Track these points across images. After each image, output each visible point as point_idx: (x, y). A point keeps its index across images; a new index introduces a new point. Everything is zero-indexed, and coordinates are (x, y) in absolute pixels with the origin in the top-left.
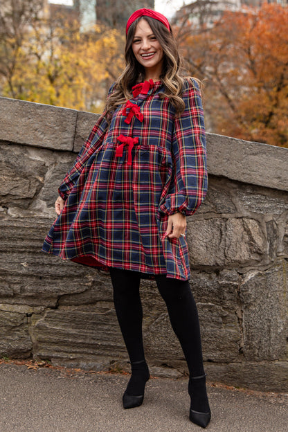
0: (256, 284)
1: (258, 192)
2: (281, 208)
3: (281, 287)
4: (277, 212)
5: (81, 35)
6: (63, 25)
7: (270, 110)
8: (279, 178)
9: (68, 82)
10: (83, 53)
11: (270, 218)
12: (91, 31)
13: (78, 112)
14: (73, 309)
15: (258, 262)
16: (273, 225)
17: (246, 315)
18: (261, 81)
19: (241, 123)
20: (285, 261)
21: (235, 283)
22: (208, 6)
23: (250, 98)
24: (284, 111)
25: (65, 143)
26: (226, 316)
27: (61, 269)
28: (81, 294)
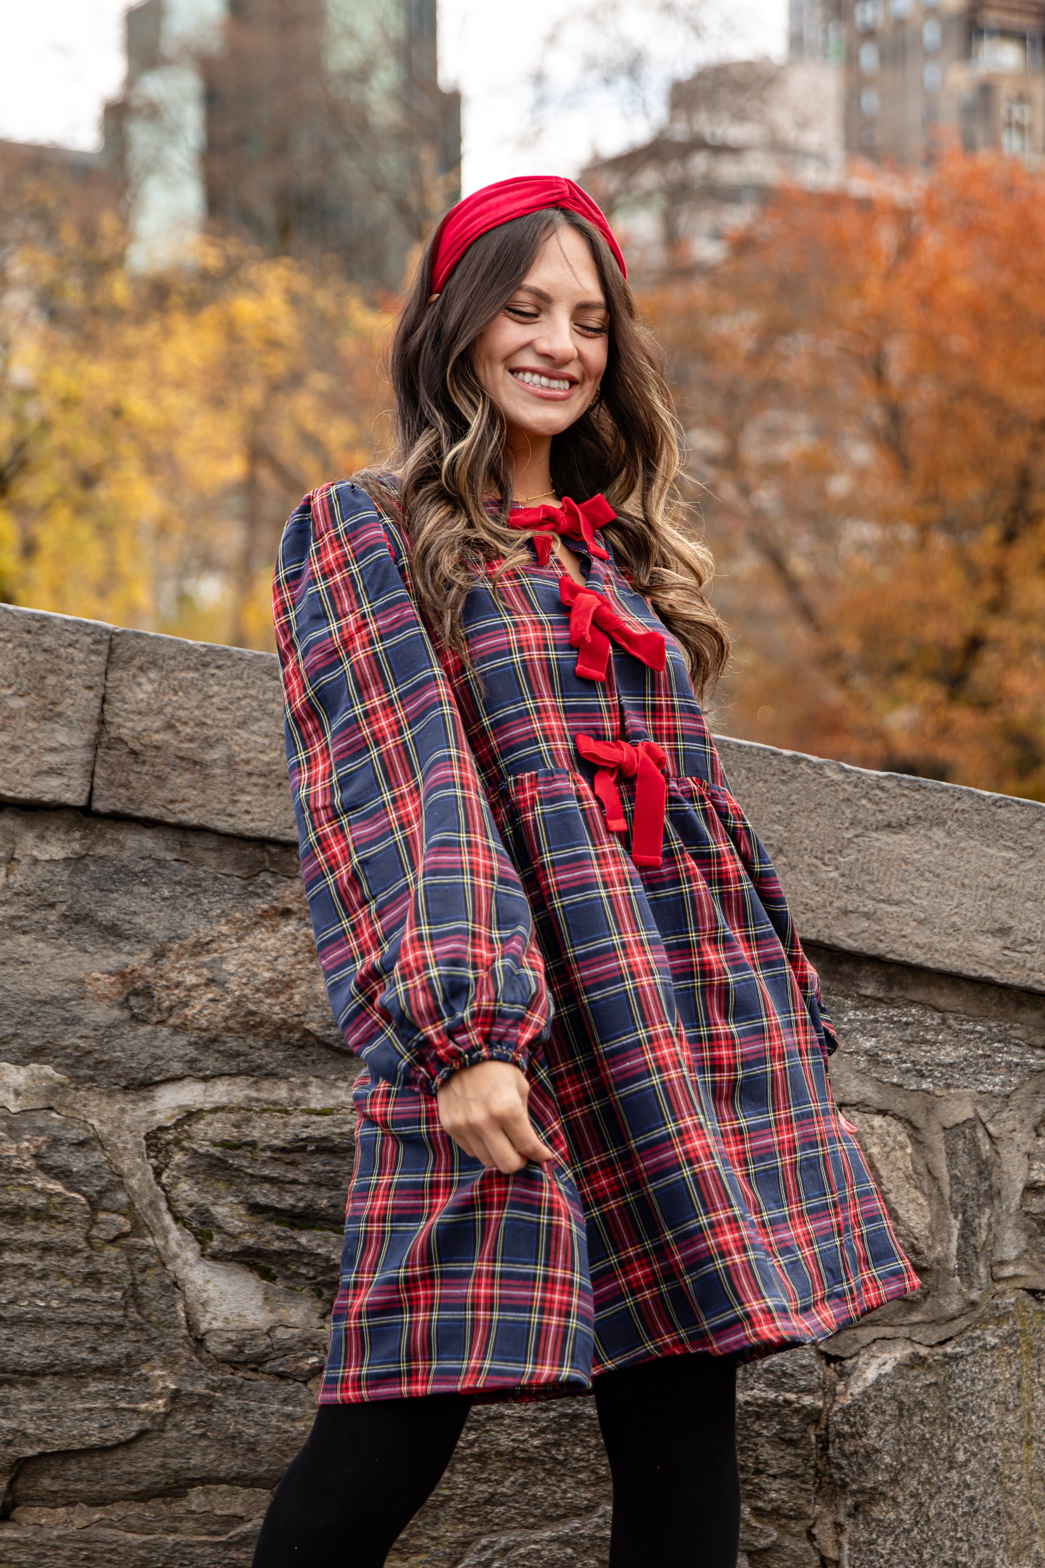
0: (901, 1406)
1: (911, 995)
2: (1010, 1067)
3: (1011, 1418)
4: (994, 1083)
5: (134, 280)
6: (51, 233)
7: (969, 625)
8: (1003, 931)
9: (76, 492)
10: (141, 366)
11: (962, 1111)
12: (178, 268)
13: (112, 634)
14: (80, 1522)
15: (909, 1304)
16: (974, 1142)
17: (854, 1543)
18: (933, 499)
19: (843, 681)
20: (1029, 1300)
21: (807, 1400)
22: (700, 163)
23: (883, 574)
24: (1033, 631)
25: (54, 771)
26: (766, 1550)
27: (32, 1339)
28: (120, 1454)
